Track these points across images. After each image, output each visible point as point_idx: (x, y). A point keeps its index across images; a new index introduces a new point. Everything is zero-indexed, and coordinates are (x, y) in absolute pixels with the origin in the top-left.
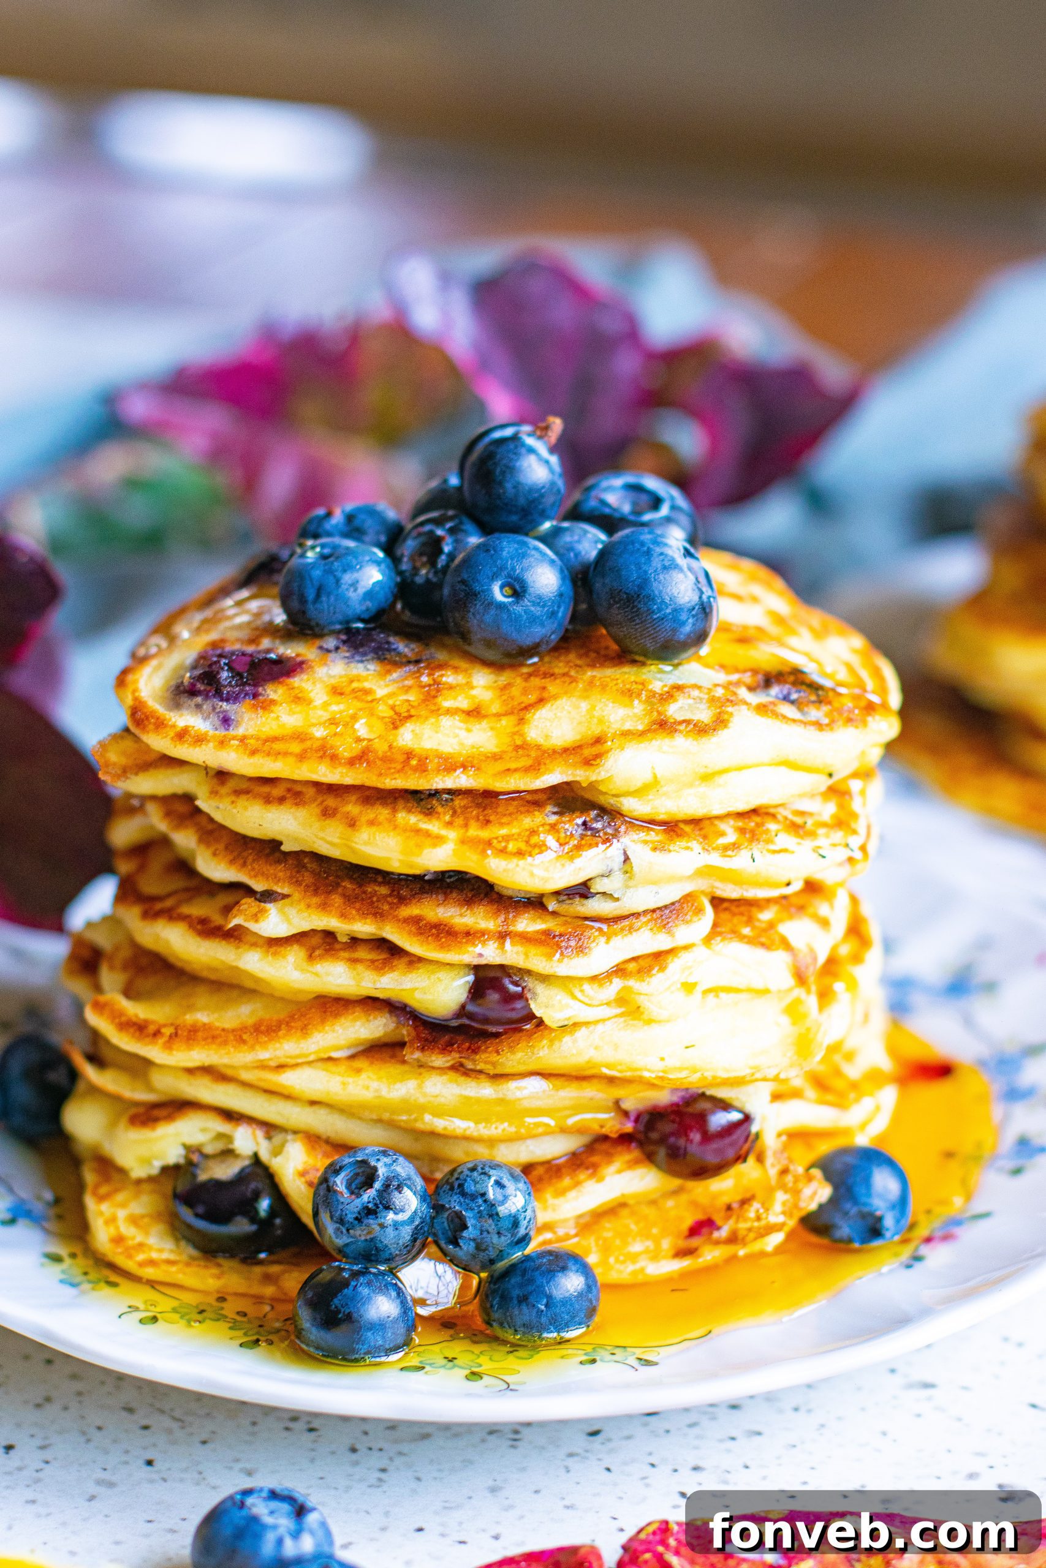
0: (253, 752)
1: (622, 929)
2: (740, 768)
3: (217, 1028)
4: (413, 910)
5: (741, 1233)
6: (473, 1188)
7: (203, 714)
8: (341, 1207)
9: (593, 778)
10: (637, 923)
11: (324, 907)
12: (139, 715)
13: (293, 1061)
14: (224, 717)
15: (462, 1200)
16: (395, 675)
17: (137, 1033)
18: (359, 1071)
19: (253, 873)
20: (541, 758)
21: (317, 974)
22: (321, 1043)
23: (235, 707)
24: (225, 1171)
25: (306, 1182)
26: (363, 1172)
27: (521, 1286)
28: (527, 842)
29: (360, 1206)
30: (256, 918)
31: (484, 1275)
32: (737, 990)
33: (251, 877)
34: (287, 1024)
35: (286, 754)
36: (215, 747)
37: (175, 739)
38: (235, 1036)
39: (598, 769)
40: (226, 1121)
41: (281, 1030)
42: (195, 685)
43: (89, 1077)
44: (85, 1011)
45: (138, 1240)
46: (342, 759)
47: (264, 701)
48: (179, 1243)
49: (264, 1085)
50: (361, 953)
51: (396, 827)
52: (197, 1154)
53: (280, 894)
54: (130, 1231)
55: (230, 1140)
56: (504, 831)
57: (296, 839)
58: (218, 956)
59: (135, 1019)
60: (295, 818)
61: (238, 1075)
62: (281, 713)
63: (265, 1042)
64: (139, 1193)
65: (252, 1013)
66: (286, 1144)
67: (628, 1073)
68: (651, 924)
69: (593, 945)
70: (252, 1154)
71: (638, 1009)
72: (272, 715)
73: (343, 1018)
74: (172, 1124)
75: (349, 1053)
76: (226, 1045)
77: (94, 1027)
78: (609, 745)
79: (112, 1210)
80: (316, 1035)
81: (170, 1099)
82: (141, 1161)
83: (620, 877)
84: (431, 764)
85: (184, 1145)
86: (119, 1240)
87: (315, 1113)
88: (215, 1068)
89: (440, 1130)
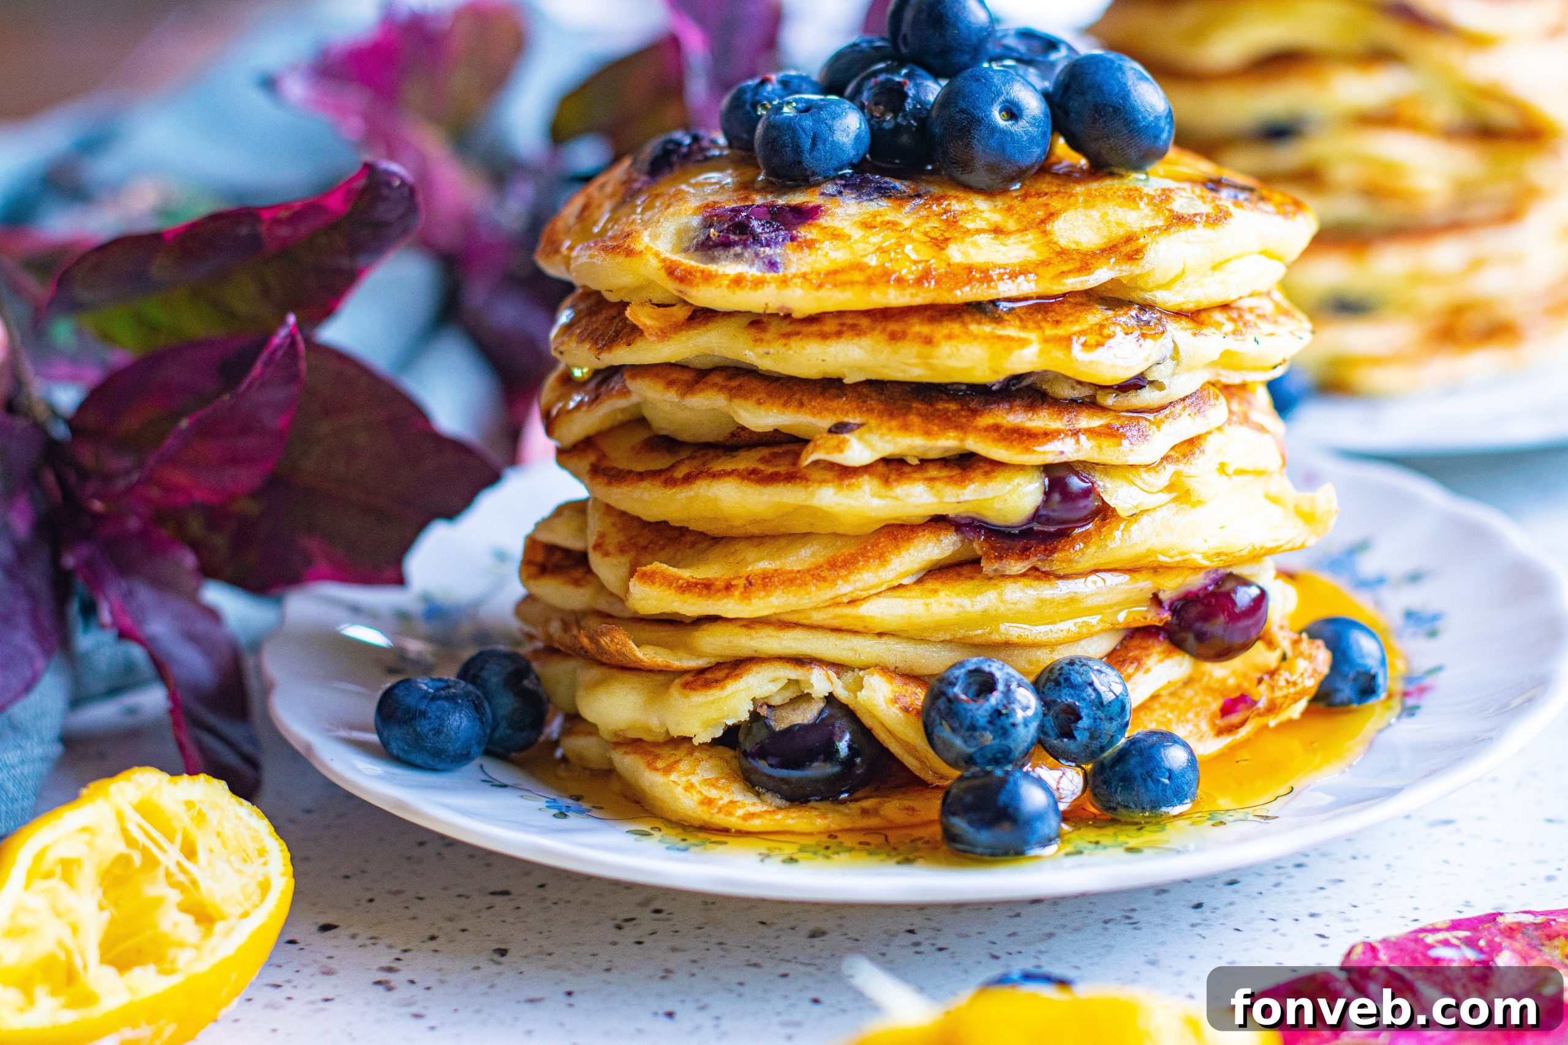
0: (820, 286)
1: (1166, 417)
2: (1238, 257)
3: (792, 572)
4: (986, 420)
5: (1279, 701)
6: (1079, 679)
7: (747, 262)
8: (970, 714)
9: (1138, 272)
10: (1179, 407)
11: (906, 427)
12: (678, 273)
13: (866, 594)
14: (770, 262)
15: (1072, 692)
16: (907, 208)
17: (705, 592)
18: (936, 591)
19: (815, 411)
20: (1086, 261)
21: (896, 498)
22: (898, 568)
23: (778, 251)
24: (806, 715)
25: (901, 708)
26: (975, 681)
27: (1142, 764)
28: (1101, 335)
29: (989, 709)
30: (839, 448)
31: (1089, 767)
32: (1241, 472)
33: (814, 415)
34: (863, 556)
35: (852, 283)
36: (777, 288)
37: (732, 285)
38: (813, 575)
39: (1142, 263)
40: (798, 667)
41: (858, 562)
42: (728, 237)
43: (635, 655)
44: (631, 584)
45: (726, 799)
46: (907, 281)
47: (806, 241)
48: (762, 797)
49: (836, 623)
50: (933, 472)
51: (976, 337)
52: (765, 707)
53: (854, 424)
54: (713, 793)
55: (803, 685)
56: (1077, 328)
57: (861, 369)
58: (785, 500)
59: (694, 581)
60: (861, 347)
61: (806, 618)
62: (826, 250)
63: (846, 576)
64: (699, 761)
65: (813, 555)
66: (862, 679)
67: (1178, 559)
68: (1188, 411)
69: (1151, 433)
70: (827, 695)
71: (1187, 492)
72: (819, 252)
73: (916, 541)
74: (741, 680)
75: (914, 579)
76: (806, 585)
77: (644, 599)
78: (1142, 240)
79: (684, 779)
80: (894, 561)
81: (721, 661)
82: (706, 725)
83: (1169, 363)
84: (994, 274)
85: (754, 700)
86: (708, 802)
87: (885, 643)
88: (774, 619)
89: (1014, 639)
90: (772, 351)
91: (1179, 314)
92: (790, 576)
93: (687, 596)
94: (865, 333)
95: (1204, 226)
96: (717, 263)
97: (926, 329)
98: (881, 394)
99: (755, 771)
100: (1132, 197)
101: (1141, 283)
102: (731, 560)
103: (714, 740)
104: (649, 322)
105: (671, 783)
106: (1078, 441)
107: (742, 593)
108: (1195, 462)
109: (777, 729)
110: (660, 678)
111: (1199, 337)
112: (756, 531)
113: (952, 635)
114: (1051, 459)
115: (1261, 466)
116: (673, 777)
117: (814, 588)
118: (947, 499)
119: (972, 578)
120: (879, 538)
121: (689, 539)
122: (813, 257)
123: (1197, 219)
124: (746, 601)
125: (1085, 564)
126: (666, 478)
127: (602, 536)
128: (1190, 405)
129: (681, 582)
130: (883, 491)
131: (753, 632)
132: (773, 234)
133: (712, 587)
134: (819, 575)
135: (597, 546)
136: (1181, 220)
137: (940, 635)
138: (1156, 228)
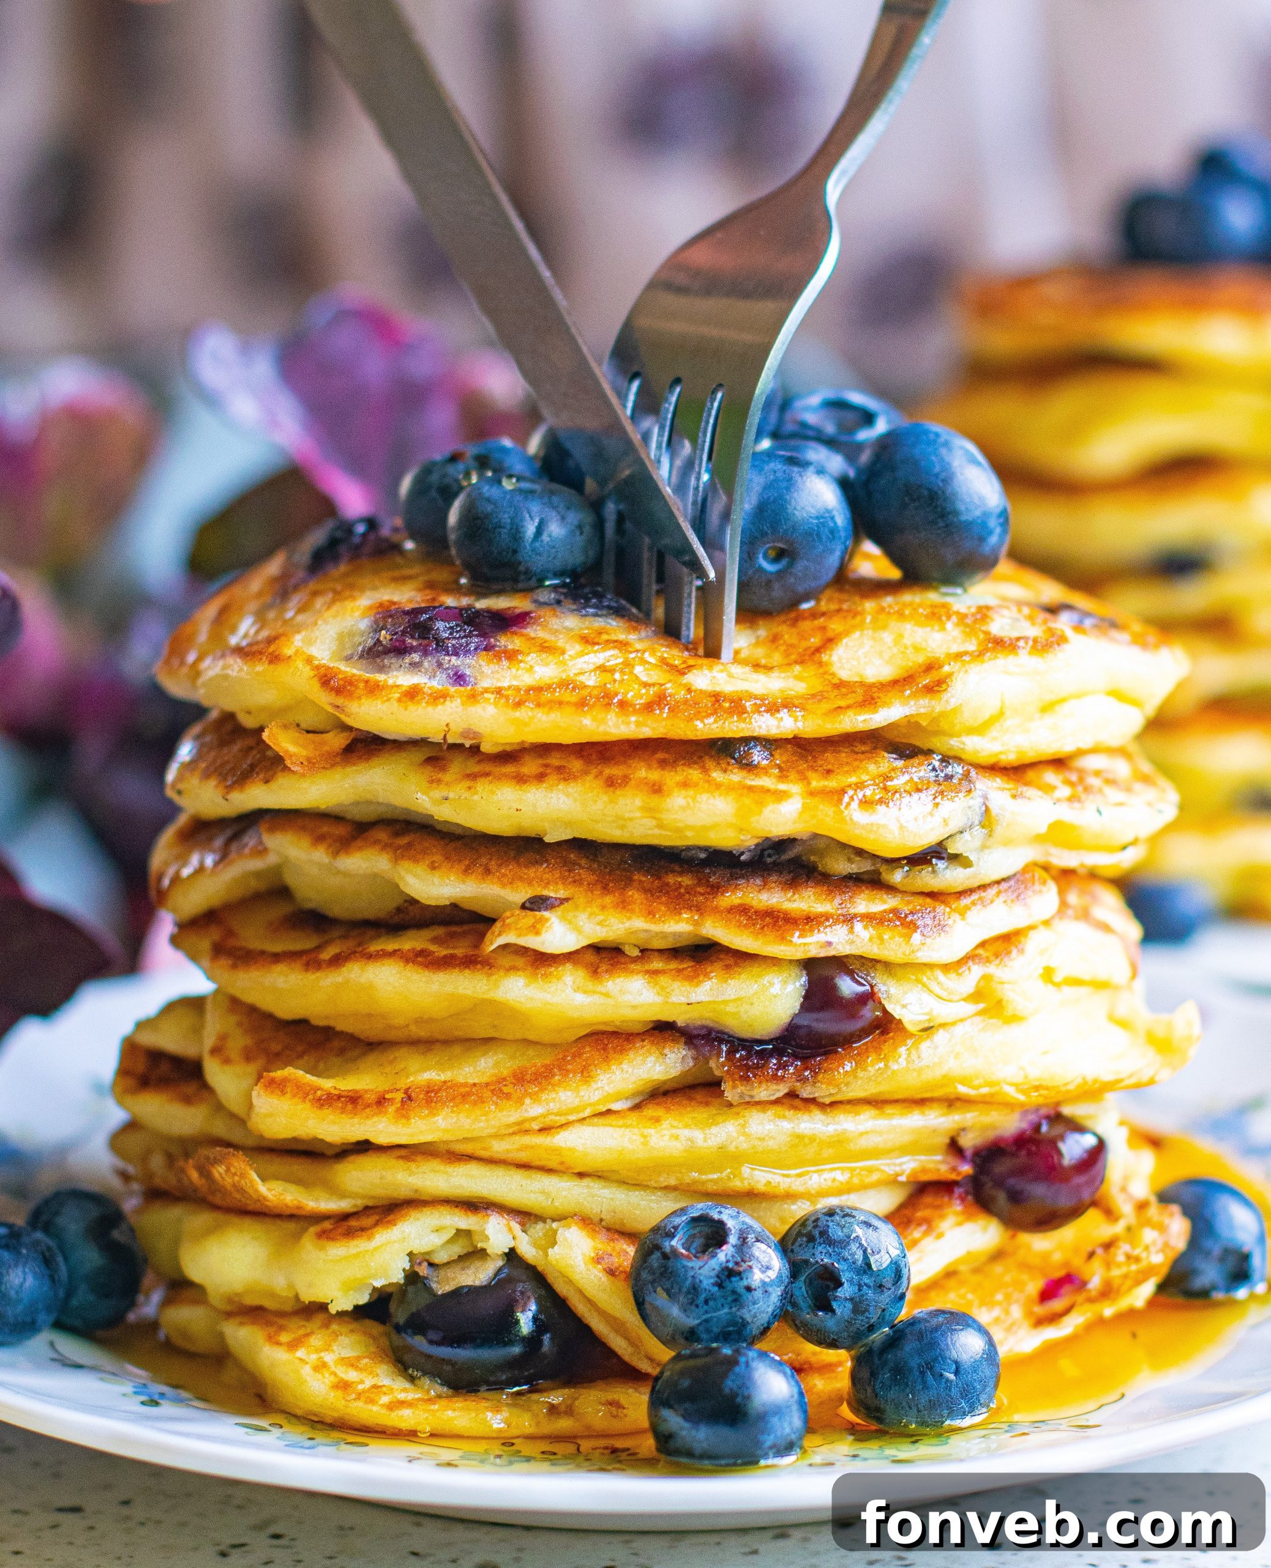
0: (519, 705)
1: (974, 903)
2: (1078, 696)
3: (465, 1085)
4: (732, 898)
7: (425, 672)
9: (938, 709)
10: (992, 892)
12: (333, 683)
13: (562, 1120)
14: (456, 674)
15: (831, 1250)
17: (350, 1107)
18: (657, 1120)
19: (506, 880)
20: (870, 695)
21: (607, 995)
22: (606, 1088)
23: (468, 662)
24: (479, 1275)
25: (605, 1270)
26: (700, 1232)
28: (885, 789)
30: (534, 929)
32: (1077, 982)
33: (504, 885)
34: (560, 1068)
36: (462, 705)
37: (403, 702)
38: (493, 1091)
39: (945, 696)
40: (469, 1213)
41: (554, 1075)
42: (404, 641)
43: (256, 1191)
44: (254, 1094)
45: (369, 1382)
46: (633, 705)
47: (505, 652)
48: (417, 1382)
49: (523, 1157)
50: (657, 964)
51: (718, 786)
52: (425, 1264)
53: (556, 899)
54: (352, 1375)
55: (476, 1238)
56: (853, 779)
57: (568, 824)
58: (461, 991)
59: (337, 1092)
60: (568, 795)
61: (484, 1149)
62: (531, 663)
63: (536, 1093)
64: (336, 1335)
65: (496, 1064)
66: (555, 1232)
67: (984, 1090)
68: (1002, 898)
69: (950, 922)
70: (507, 1251)
71: (999, 1003)
72: (522, 665)
73: (631, 1054)
74: (395, 1228)
75: (629, 1104)
76: (483, 1102)
77: (270, 1115)
78: (946, 669)
79: (314, 1357)
80: (601, 1077)
81: (370, 1204)
82: (349, 1287)
83: (978, 831)
84: (748, 705)
85: (410, 1254)
86: (344, 1386)
87: (588, 1187)
88: (443, 1148)
89: (761, 1187)
90: (451, 795)
91: (995, 769)
92: (463, 1090)
93: (326, 1111)
94: (575, 778)
95: (1030, 653)
96: (387, 673)
97: (655, 775)
98: (594, 860)
99: (409, 1349)
100: (937, 615)
101: (944, 725)
102: (388, 1070)
103: (357, 1308)
104: (292, 749)
105: (297, 1361)
106: (851, 930)
107: (397, 1110)
108: (1010, 963)
109: (440, 1293)
110: (291, 1226)
111: (1019, 801)
112: (423, 1033)
113: (677, 1178)
114: (815, 952)
115: (1102, 975)
116: (301, 1353)
117: (493, 1107)
118: (674, 999)
119: (707, 1104)
120: (584, 1047)
121: (336, 1044)
122: (514, 670)
123: (1021, 643)
124: (403, 1121)
125: (857, 1090)
126: (310, 961)
127: (223, 1038)
128: (1006, 891)
129: (319, 1093)
130: (590, 985)
131: (413, 1165)
132: (464, 641)
133: (360, 1101)
134: (501, 1090)
135: (216, 1051)
136: (1000, 645)
137: (662, 1179)
138: (966, 653)
